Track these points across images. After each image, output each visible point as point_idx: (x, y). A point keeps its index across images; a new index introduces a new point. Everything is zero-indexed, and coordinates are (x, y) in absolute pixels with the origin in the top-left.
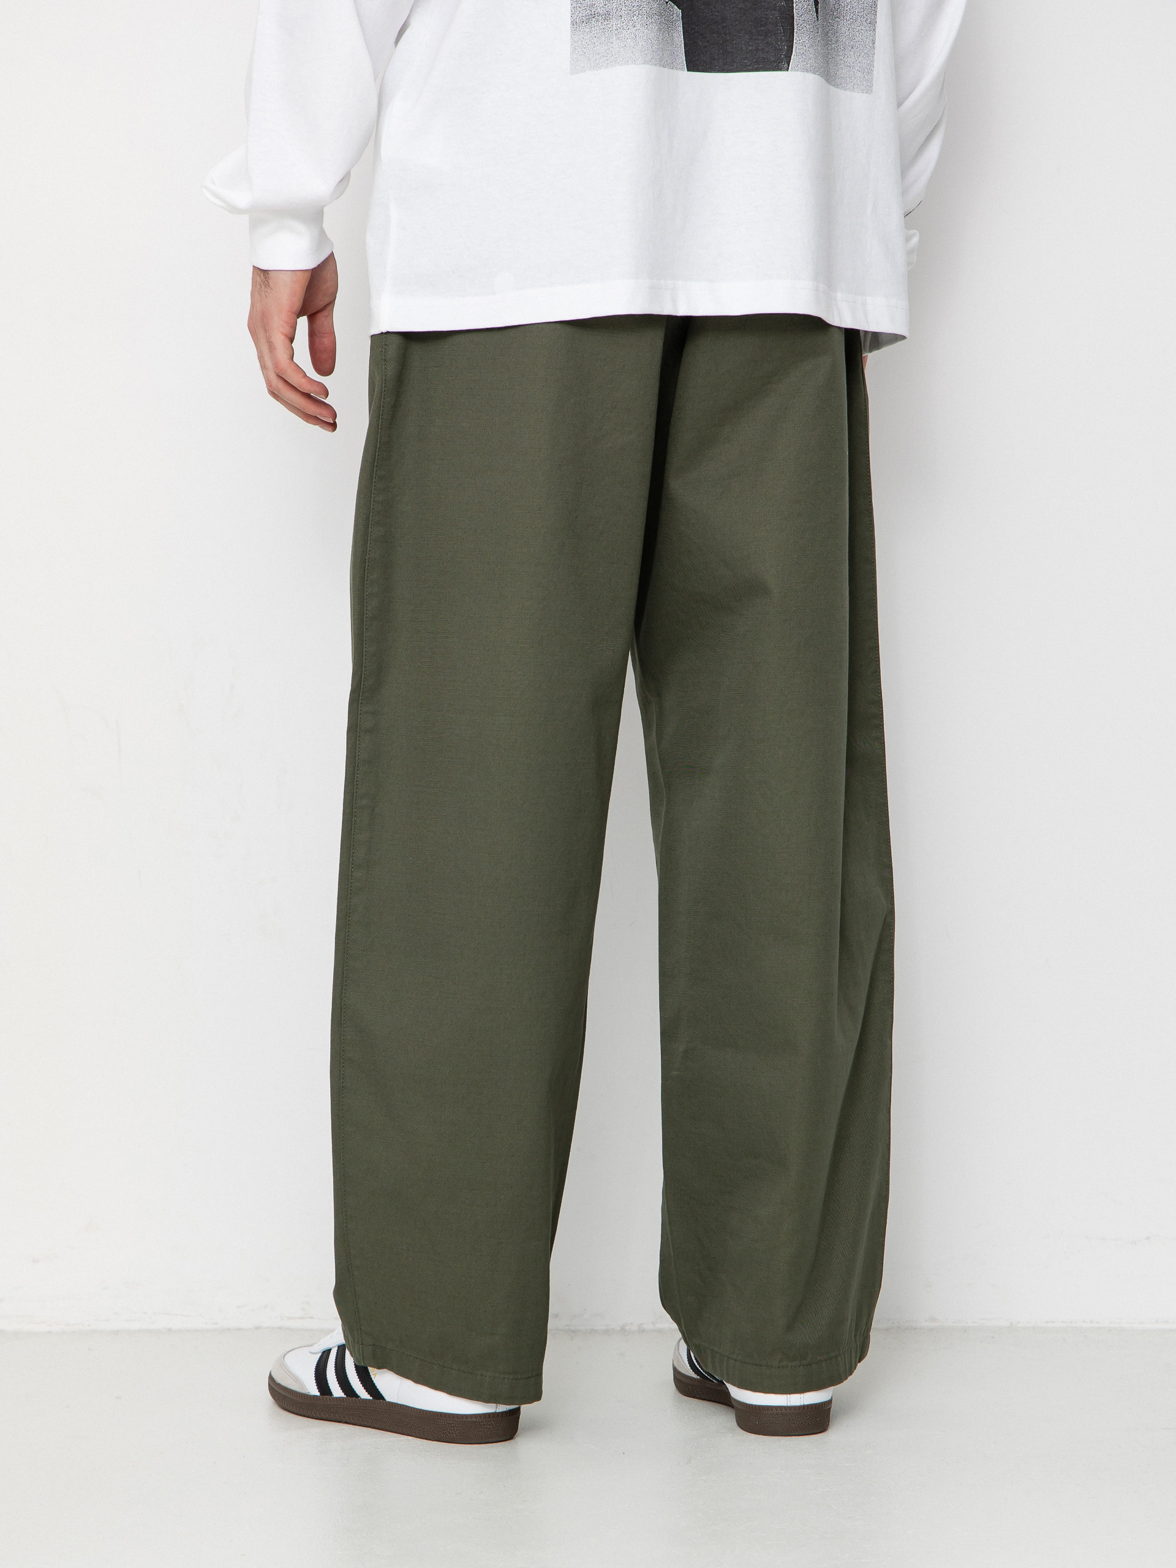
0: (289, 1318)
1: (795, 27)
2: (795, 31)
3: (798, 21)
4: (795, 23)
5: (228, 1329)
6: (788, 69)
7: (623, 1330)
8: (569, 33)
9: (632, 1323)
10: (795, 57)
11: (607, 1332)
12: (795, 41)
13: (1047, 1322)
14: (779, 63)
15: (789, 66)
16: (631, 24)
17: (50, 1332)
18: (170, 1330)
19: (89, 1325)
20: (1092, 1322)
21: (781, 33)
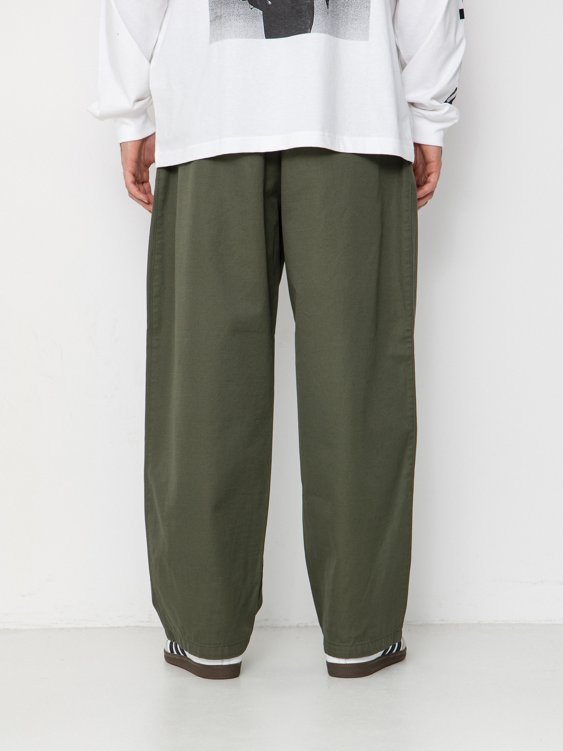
0: (142, 622)
1: (315, 12)
2: (315, 14)
3: (316, 9)
4: (315, 10)
5: (114, 627)
6: (310, 32)
7: (298, 626)
8: (209, 26)
9: (302, 623)
10: (314, 26)
11: (290, 627)
12: (314, 19)
13: (495, 621)
14: (307, 29)
15: (311, 30)
16: (229, 20)
17: (30, 629)
18: (86, 628)
19: (49, 626)
20: (516, 621)
21: (308, 15)
